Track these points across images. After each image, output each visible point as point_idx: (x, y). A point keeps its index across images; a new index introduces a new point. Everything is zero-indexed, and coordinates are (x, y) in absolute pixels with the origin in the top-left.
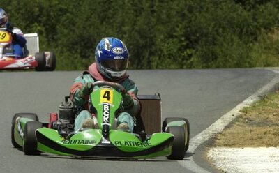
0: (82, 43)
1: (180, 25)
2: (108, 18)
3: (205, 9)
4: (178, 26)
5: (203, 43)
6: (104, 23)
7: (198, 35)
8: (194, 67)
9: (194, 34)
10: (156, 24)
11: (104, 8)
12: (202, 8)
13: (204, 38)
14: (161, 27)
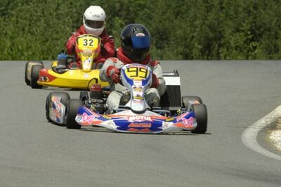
0: (158, 36)
1: (246, 21)
2: (182, 13)
3: (269, 7)
4: (244, 22)
5: (266, 36)
6: (179, 17)
7: (262, 30)
8: (258, 58)
9: (258, 29)
10: (225, 20)
11: (178, 5)
12: (266, 5)
13: (267, 33)
14: (229, 22)
